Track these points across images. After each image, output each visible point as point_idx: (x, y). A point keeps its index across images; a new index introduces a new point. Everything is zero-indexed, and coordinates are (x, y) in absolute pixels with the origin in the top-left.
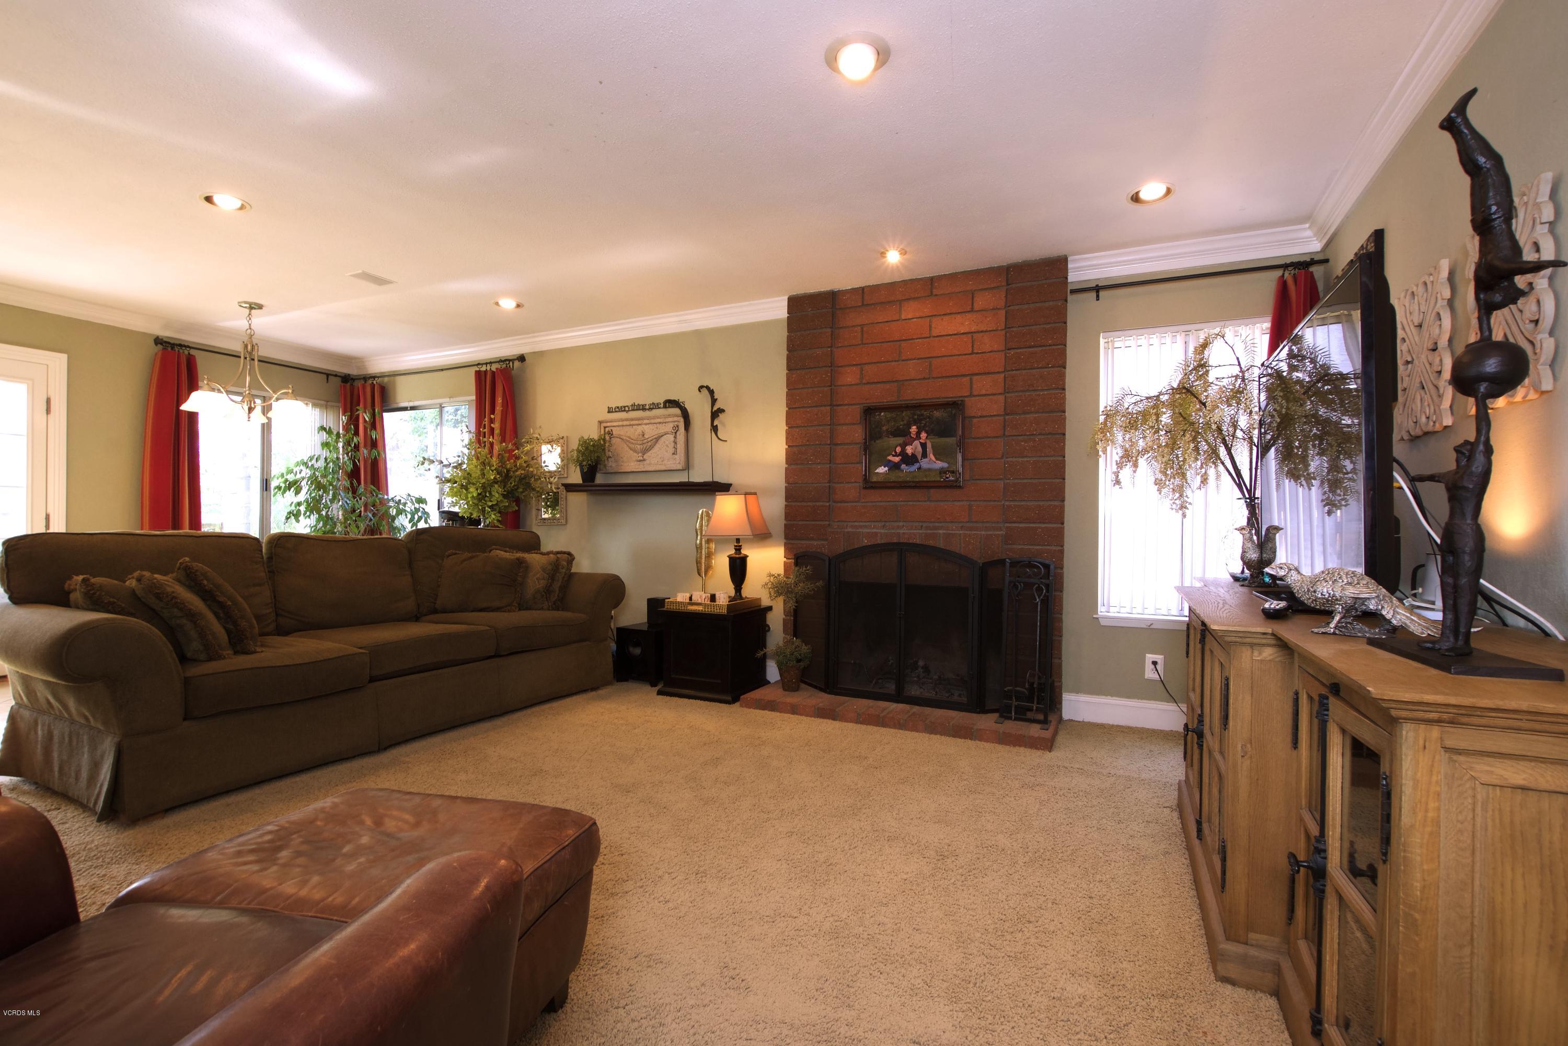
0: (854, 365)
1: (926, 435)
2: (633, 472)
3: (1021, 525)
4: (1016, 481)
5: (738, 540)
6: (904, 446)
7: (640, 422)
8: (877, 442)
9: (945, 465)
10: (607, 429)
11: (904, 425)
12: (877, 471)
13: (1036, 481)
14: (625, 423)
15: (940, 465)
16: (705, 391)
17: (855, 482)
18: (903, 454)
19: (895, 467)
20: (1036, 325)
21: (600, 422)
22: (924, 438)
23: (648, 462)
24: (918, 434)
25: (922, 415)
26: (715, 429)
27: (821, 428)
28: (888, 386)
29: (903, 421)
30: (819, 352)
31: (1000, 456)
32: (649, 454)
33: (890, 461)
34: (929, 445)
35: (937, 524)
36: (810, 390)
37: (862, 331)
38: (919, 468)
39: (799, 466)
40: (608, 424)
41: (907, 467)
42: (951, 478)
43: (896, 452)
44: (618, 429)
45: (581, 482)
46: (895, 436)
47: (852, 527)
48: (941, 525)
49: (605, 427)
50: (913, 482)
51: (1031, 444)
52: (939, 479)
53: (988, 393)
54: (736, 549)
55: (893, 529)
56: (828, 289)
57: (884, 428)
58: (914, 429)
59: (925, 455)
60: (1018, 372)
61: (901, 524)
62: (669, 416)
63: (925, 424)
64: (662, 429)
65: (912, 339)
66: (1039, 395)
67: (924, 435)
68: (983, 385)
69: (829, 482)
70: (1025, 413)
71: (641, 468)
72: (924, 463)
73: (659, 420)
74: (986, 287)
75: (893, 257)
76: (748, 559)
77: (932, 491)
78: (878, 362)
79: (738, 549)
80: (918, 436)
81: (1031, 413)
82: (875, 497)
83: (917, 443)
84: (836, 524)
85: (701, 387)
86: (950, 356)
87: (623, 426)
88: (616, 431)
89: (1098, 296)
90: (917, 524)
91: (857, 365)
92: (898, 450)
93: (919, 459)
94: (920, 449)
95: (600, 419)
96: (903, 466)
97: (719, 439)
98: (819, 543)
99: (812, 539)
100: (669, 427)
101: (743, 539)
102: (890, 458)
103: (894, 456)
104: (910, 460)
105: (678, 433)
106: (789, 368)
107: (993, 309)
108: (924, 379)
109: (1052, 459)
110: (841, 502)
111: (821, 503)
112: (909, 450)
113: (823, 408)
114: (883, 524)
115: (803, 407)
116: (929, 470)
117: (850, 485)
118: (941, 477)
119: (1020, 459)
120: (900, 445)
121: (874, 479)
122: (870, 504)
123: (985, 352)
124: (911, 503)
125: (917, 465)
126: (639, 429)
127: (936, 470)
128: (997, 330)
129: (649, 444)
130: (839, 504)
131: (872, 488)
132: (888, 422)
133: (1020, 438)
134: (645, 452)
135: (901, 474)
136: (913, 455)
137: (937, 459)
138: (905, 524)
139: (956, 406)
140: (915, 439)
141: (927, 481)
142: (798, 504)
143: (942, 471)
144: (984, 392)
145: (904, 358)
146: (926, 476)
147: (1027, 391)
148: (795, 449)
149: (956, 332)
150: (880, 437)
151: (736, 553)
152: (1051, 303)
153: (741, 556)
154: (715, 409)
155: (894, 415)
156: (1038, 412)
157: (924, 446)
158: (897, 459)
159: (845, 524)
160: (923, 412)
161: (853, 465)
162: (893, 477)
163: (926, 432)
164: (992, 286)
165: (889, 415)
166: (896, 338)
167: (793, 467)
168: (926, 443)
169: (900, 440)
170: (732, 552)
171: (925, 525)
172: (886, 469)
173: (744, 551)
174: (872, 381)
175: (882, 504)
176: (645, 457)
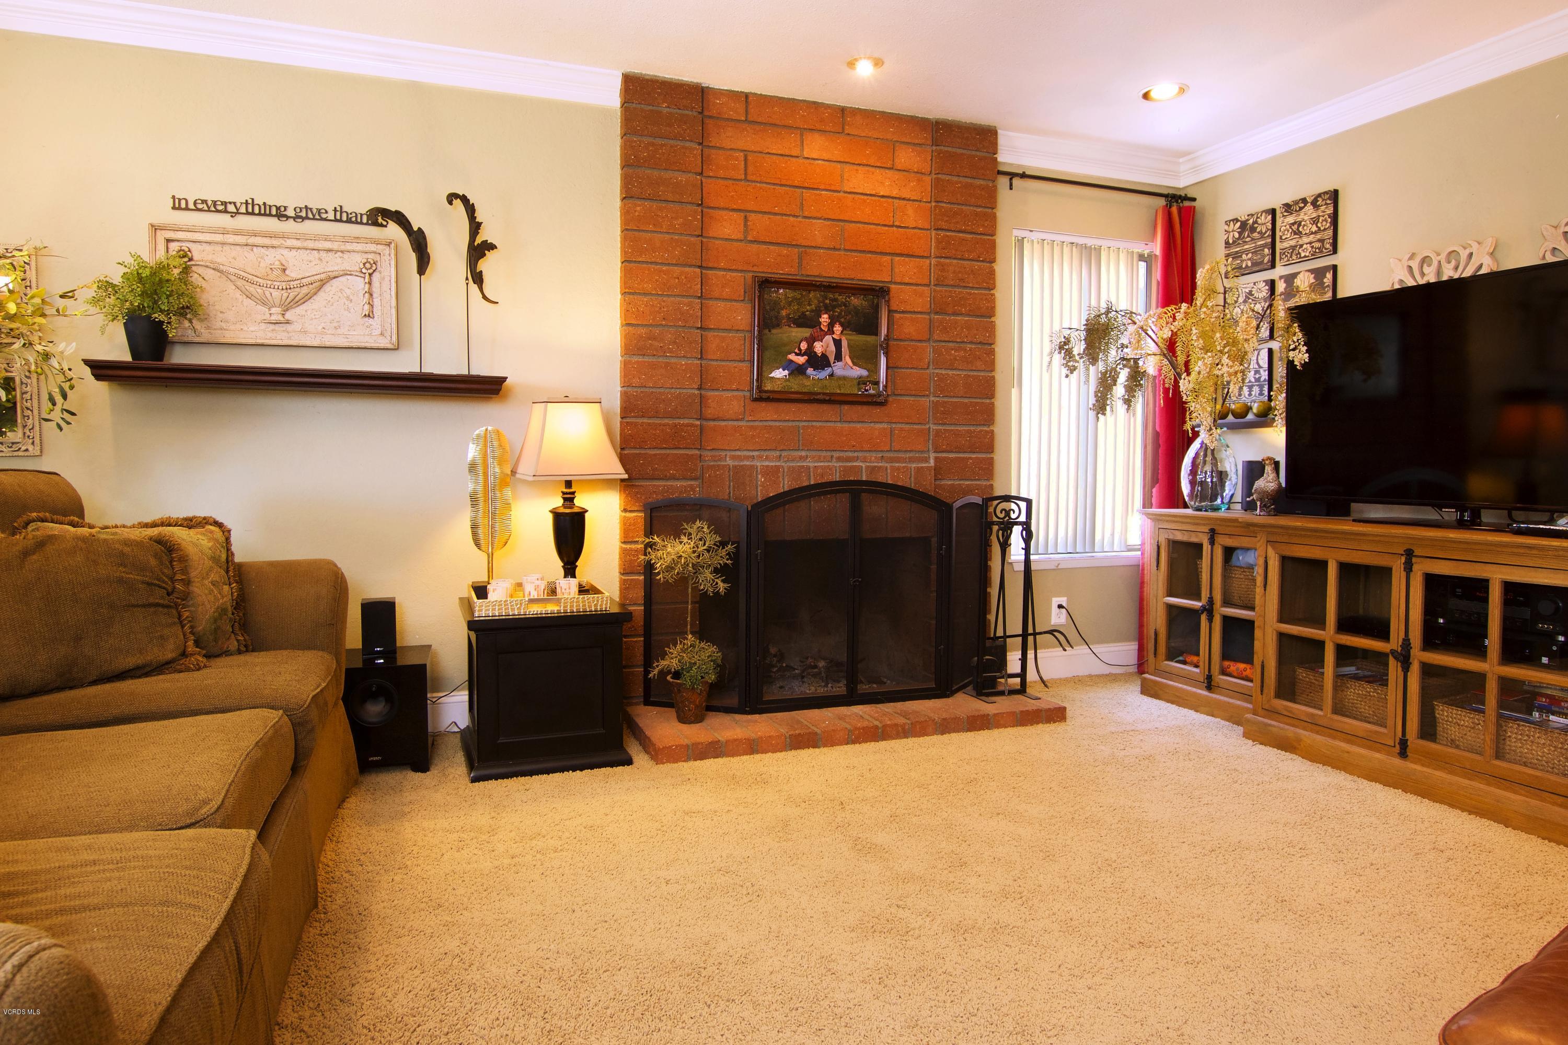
0: (733, 210)
1: (840, 329)
2: (262, 345)
3: (952, 455)
4: (946, 399)
5: (569, 484)
6: (811, 341)
7: (275, 242)
8: (774, 331)
9: (864, 373)
10: (174, 246)
11: (812, 311)
12: (772, 375)
13: (966, 400)
14: (231, 239)
15: (858, 372)
16: (458, 203)
17: (737, 390)
18: (810, 352)
19: (798, 371)
20: (966, 205)
21: (155, 228)
22: (838, 333)
23: (296, 326)
24: (831, 326)
25: (836, 300)
26: (478, 278)
27: (686, 300)
28: (785, 251)
29: (810, 305)
30: (682, 177)
31: (926, 366)
32: (300, 310)
33: (791, 361)
34: (845, 344)
35: (850, 454)
36: (667, 236)
37: (746, 160)
38: (831, 375)
39: (646, 359)
40: (180, 235)
41: (815, 373)
42: (872, 392)
43: (800, 350)
44: (207, 247)
45: (127, 357)
46: (799, 325)
47: (733, 458)
48: (856, 454)
49: (168, 241)
50: (824, 394)
51: (962, 353)
52: (856, 392)
53: (911, 281)
54: (565, 499)
55: (793, 460)
56: (695, 81)
57: (784, 313)
58: (825, 319)
59: (838, 357)
60: (948, 261)
61: (803, 453)
62: (357, 239)
63: (840, 314)
64: (334, 263)
65: (817, 189)
66: (970, 294)
67: (838, 328)
68: (906, 269)
69: (700, 389)
70: (955, 314)
71: (280, 336)
72: (839, 369)
73: (328, 245)
74: (909, 141)
75: (865, 69)
76: (587, 515)
77: (846, 407)
78: (769, 213)
79: (569, 499)
80: (831, 331)
81: (962, 314)
82: (769, 414)
83: (828, 338)
84: (709, 453)
85: (451, 198)
86: (865, 223)
87: (223, 244)
88: (197, 253)
89: (1011, 185)
90: (824, 454)
91: (740, 210)
92: (804, 346)
93: (832, 363)
94: (832, 348)
95: (156, 222)
96: (810, 371)
97: (485, 297)
98: (684, 483)
99: (673, 478)
100: (355, 262)
101: (577, 481)
102: (792, 357)
103: (797, 354)
104: (819, 362)
105: (376, 276)
106: (628, 195)
107: (917, 172)
108: (834, 249)
109: (982, 374)
110: (714, 420)
111: (686, 421)
112: (818, 347)
113: (687, 269)
114: (778, 453)
115: (656, 263)
116: (844, 378)
117: (729, 394)
118: (859, 389)
119: (950, 372)
120: (806, 339)
121: (768, 387)
122: (761, 424)
123: (907, 228)
124: (818, 424)
125: (828, 371)
126: (272, 257)
127: (852, 379)
128: (920, 201)
129: (305, 290)
130: (712, 423)
131: (768, 400)
132: (790, 304)
133: (951, 344)
134: (287, 307)
135: (807, 383)
136: (824, 356)
137: (854, 364)
138: (808, 453)
139: (878, 293)
140: (826, 334)
141: (842, 394)
142: (645, 420)
143: (861, 381)
144: (907, 280)
145: (806, 214)
146: (840, 387)
147: (958, 286)
148: (642, 331)
149: (874, 192)
150: (778, 325)
151: (564, 506)
152: (982, 182)
153: (576, 510)
154: (478, 241)
155: (797, 294)
156: (969, 315)
157: (838, 343)
158: (801, 360)
159: (723, 453)
160: (837, 296)
161: (736, 364)
162: (796, 385)
163: (842, 325)
164: (917, 142)
165: (791, 294)
166: (796, 183)
167: (635, 359)
168: (840, 340)
169: (806, 332)
170: (558, 502)
171: (836, 454)
172: (786, 372)
173: (580, 501)
174: (762, 239)
175: (777, 424)
176: (289, 315)
